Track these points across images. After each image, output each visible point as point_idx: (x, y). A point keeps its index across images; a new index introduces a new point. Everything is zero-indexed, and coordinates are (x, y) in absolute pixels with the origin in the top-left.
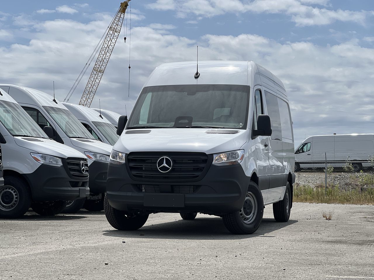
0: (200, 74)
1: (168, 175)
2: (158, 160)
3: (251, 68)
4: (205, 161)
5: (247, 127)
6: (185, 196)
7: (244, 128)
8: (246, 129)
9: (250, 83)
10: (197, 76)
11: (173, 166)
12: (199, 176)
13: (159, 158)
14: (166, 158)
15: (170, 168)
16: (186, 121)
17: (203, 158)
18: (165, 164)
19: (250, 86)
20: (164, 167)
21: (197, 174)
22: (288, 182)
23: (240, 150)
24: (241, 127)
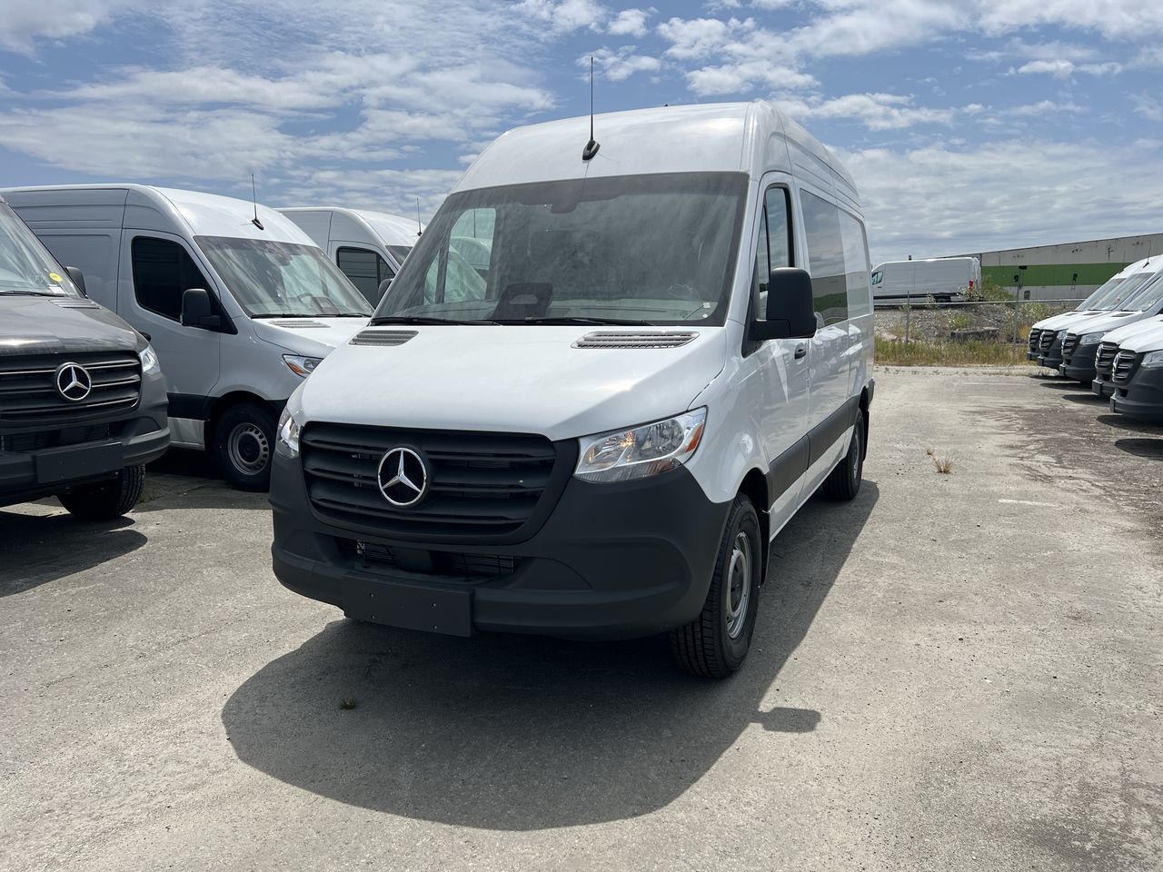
0: (598, 146)
1: (418, 515)
2: (381, 456)
3: (756, 123)
4: (544, 467)
5: (728, 316)
6: (472, 596)
7: (717, 319)
8: (722, 324)
9: (747, 164)
10: (590, 152)
11: (431, 483)
12: (521, 524)
13: (385, 450)
14: (405, 452)
15: (421, 492)
16: (531, 300)
17: (538, 454)
18: (402, 477)
19: (751, 173)
20: (400, 484)
21: (514, 514)
22: (859, 410)
23: (687, 411)
24: (705, 316)
